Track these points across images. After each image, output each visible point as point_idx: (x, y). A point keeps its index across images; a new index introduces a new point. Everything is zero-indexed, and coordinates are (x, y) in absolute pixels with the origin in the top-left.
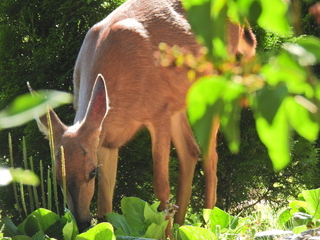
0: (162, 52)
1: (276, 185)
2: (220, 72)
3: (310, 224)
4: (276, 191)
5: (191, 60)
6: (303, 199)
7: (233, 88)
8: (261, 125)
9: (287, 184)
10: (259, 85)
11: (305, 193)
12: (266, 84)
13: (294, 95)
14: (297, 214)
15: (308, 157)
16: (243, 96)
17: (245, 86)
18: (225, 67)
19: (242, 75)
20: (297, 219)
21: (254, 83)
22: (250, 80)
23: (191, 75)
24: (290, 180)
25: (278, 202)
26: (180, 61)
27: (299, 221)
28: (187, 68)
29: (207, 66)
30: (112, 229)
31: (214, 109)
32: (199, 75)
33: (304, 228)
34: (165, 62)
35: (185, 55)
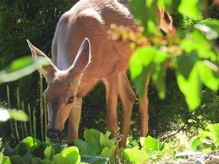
0: (113, 30)
1: (190, 121)
2: (152, 44)
3: (213, 148)
4: (190, 125)
5: (132, 36)
6: (208, 130)
7: (161, 54)
8: (180, 79)
9: (198, 120)
10: (179, 53)
11: (210, 126)
12: (184, 52)
13: (203, 59)
14: (204, 141)
15: (212, 102)
16: (168, 60)
17: (169, 53)
18: (156, 41)
19: (167, 46)
20: (205, 144)
21: (176, 51)
22: (172, 49)
23: (132, 46)
24: (200, 117)
25: (191, 133)
26: (125, 36)
27: (206, 146)
28: (130, 41)
29: (144, 40)
30: (78, 151)
31: (148, 69)
32: (138, 46)
33: (209, 150)
34: (115, 37)
35: (128, 32)
